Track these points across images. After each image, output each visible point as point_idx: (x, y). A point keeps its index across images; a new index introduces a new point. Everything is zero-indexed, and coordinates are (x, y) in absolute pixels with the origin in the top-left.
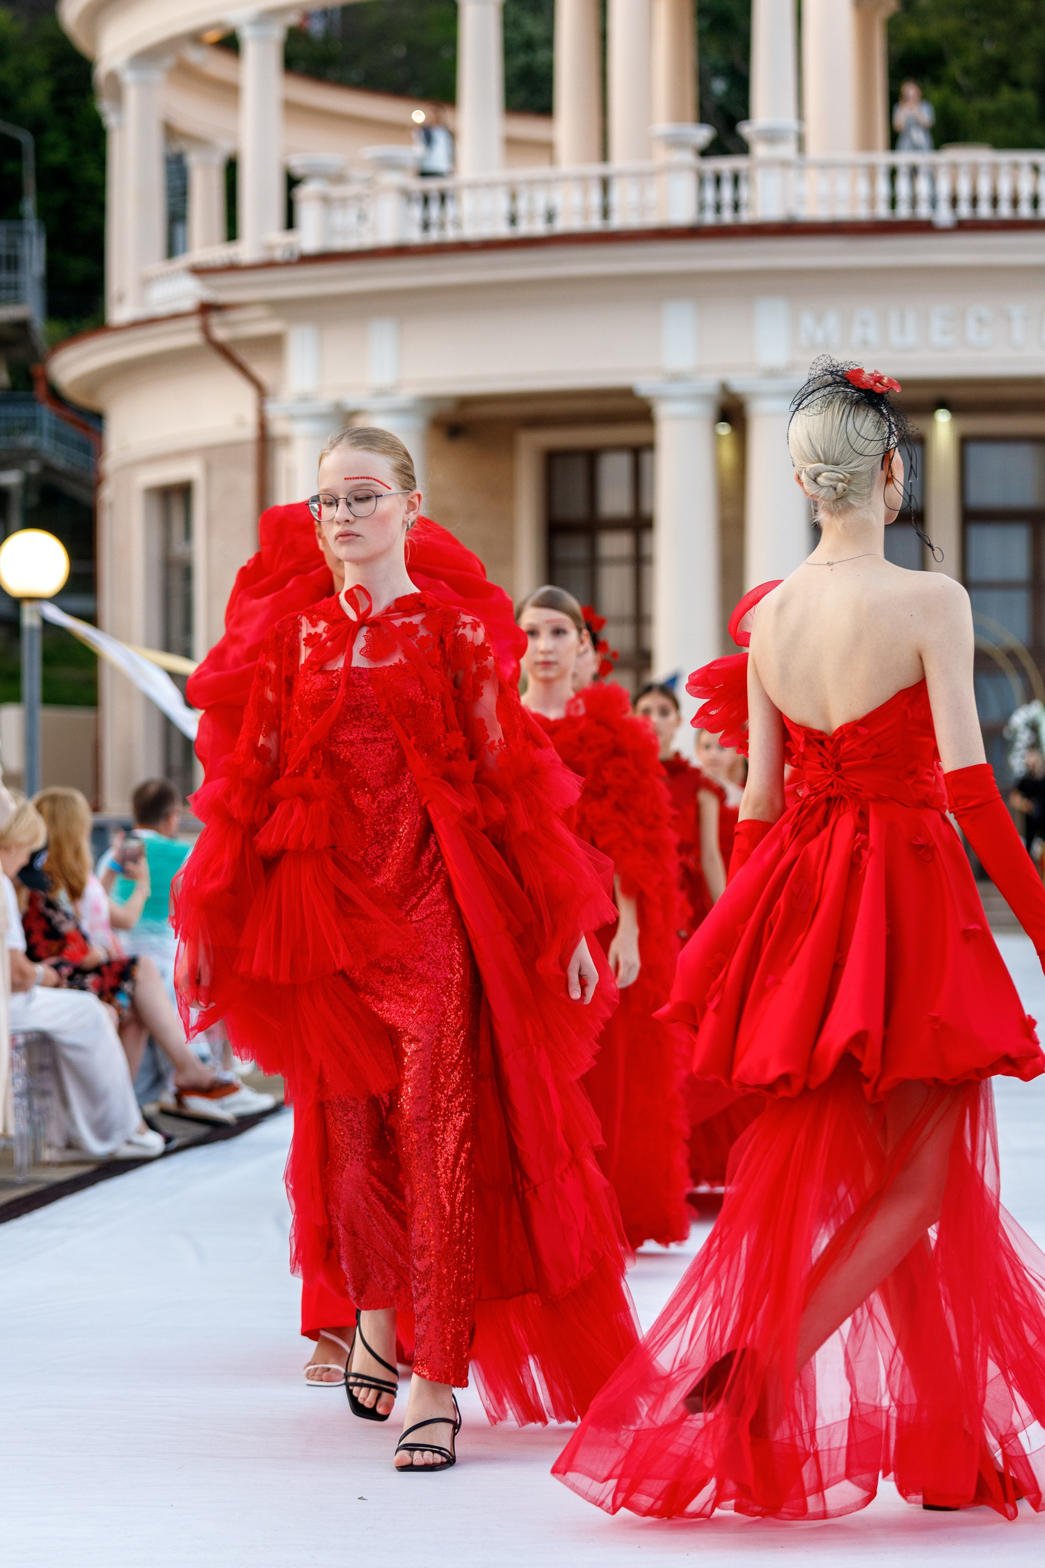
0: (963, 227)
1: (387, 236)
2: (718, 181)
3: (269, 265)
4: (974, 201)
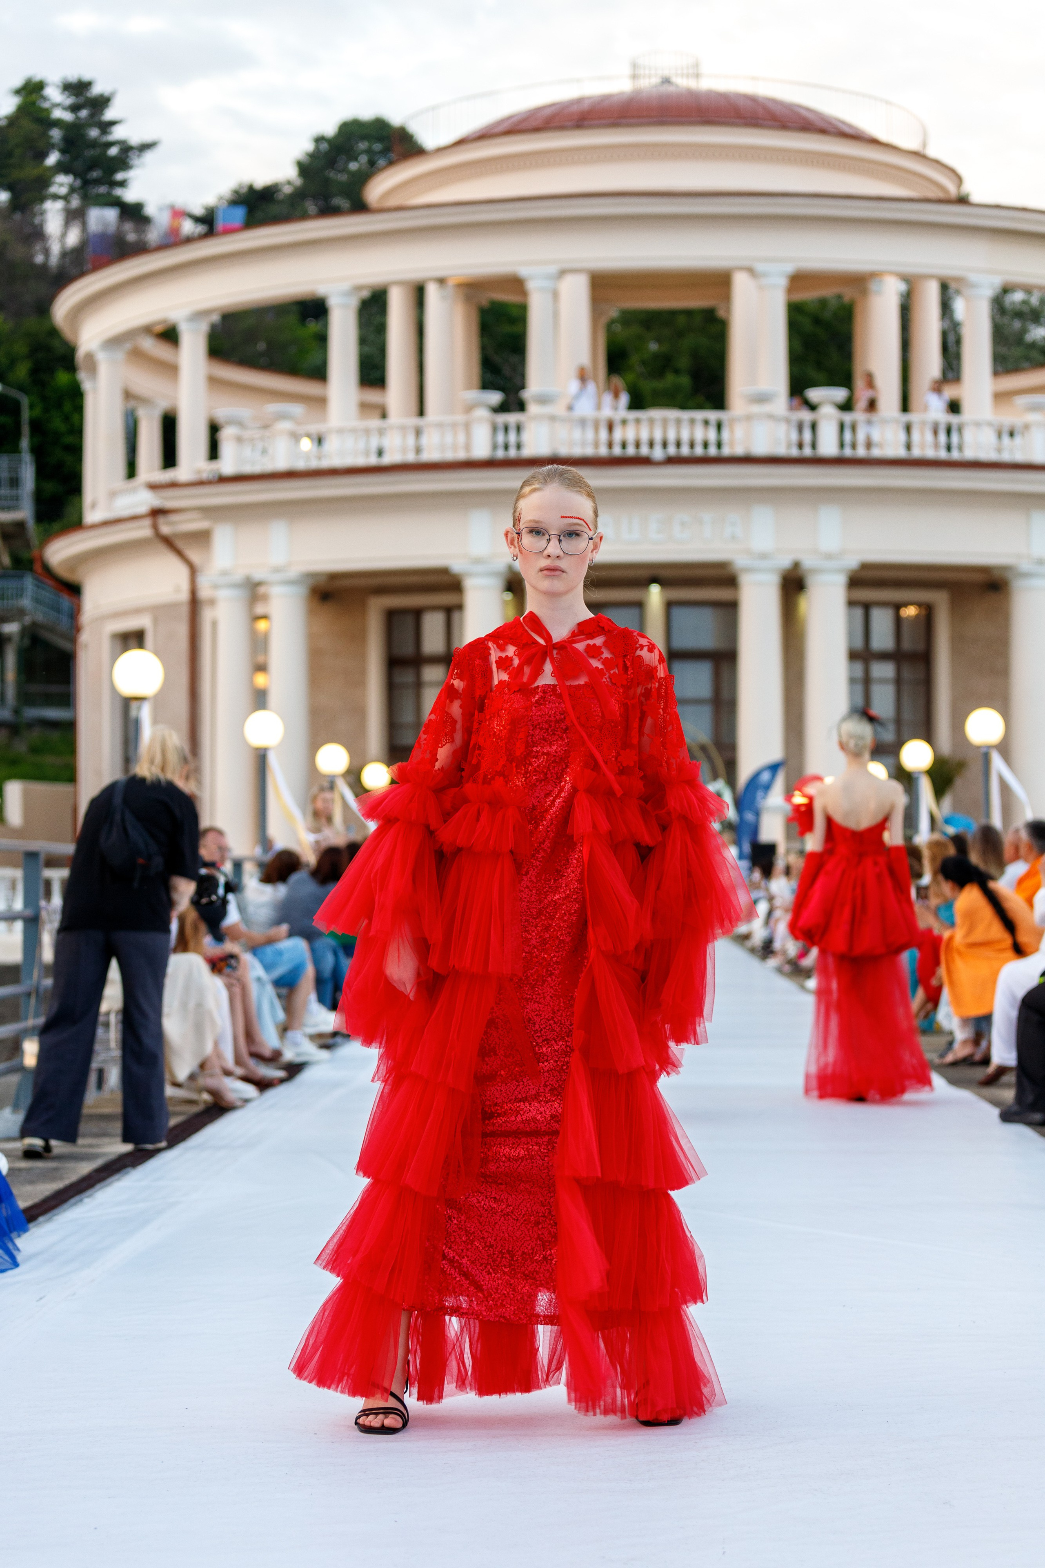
0: (671, 461)
1: (281, 464)
2: (506, 429)
3: (200, 483)
4: (678, 444)
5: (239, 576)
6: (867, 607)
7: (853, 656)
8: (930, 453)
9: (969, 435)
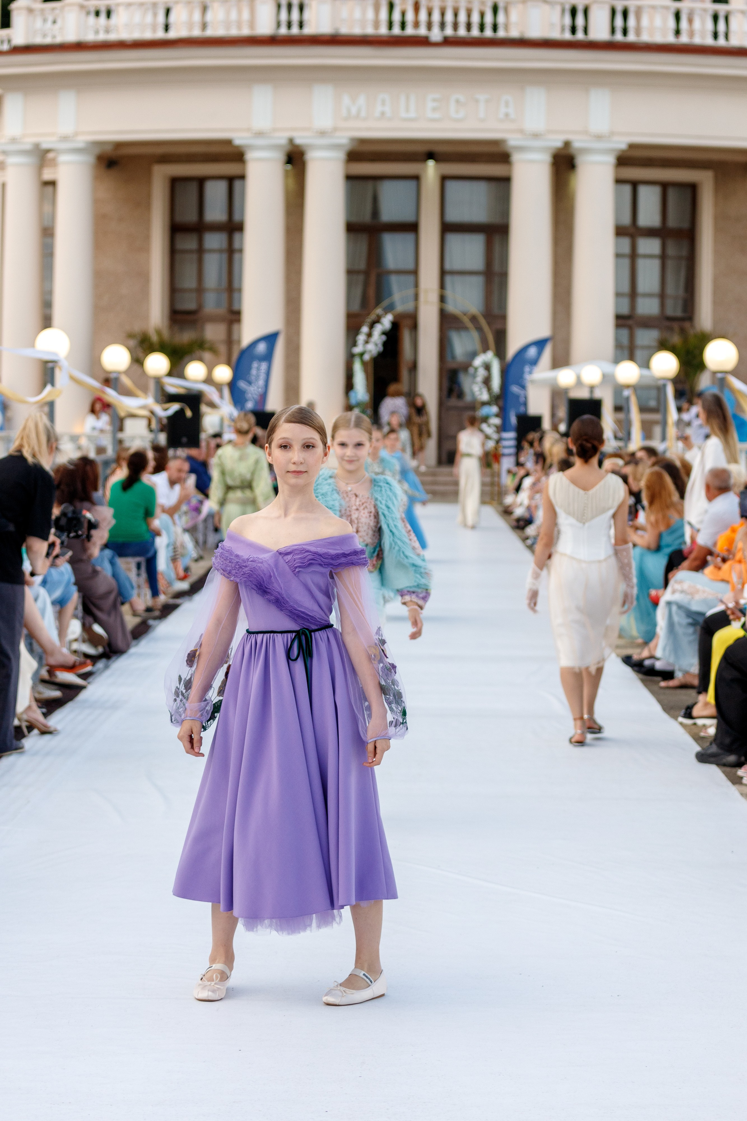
0: (448, 42)
1: (71, 36)
2: (289, 7)
4: (456, 26)
5: (28, 143)
6: (635, 185)
7: (620, 231)
8: (697, 40)
9: (734, 23)
